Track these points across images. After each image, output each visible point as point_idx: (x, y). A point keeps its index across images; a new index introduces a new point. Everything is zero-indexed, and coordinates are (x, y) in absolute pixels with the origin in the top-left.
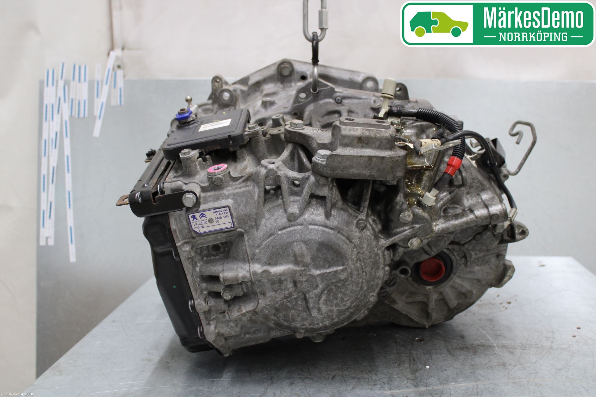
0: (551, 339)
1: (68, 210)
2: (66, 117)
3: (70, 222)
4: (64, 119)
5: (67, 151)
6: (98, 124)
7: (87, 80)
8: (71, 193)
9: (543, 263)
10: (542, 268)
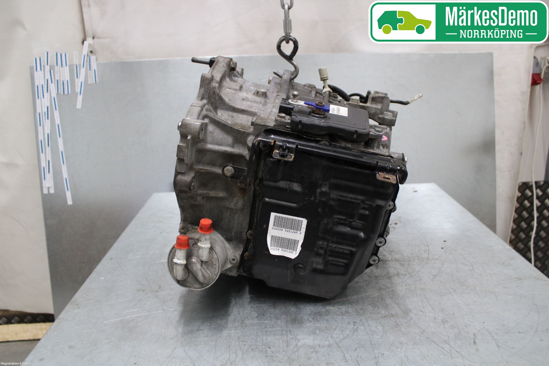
0: (427, 252)
1: (63, 166)
2: (54, 94)
3: (65, 175)
4: (53, 96)
5: (58, 121)
6: (80, 98)
7: (68, 65)
8: (63, 153)
9: (416, 189)
10: (415, 193)
